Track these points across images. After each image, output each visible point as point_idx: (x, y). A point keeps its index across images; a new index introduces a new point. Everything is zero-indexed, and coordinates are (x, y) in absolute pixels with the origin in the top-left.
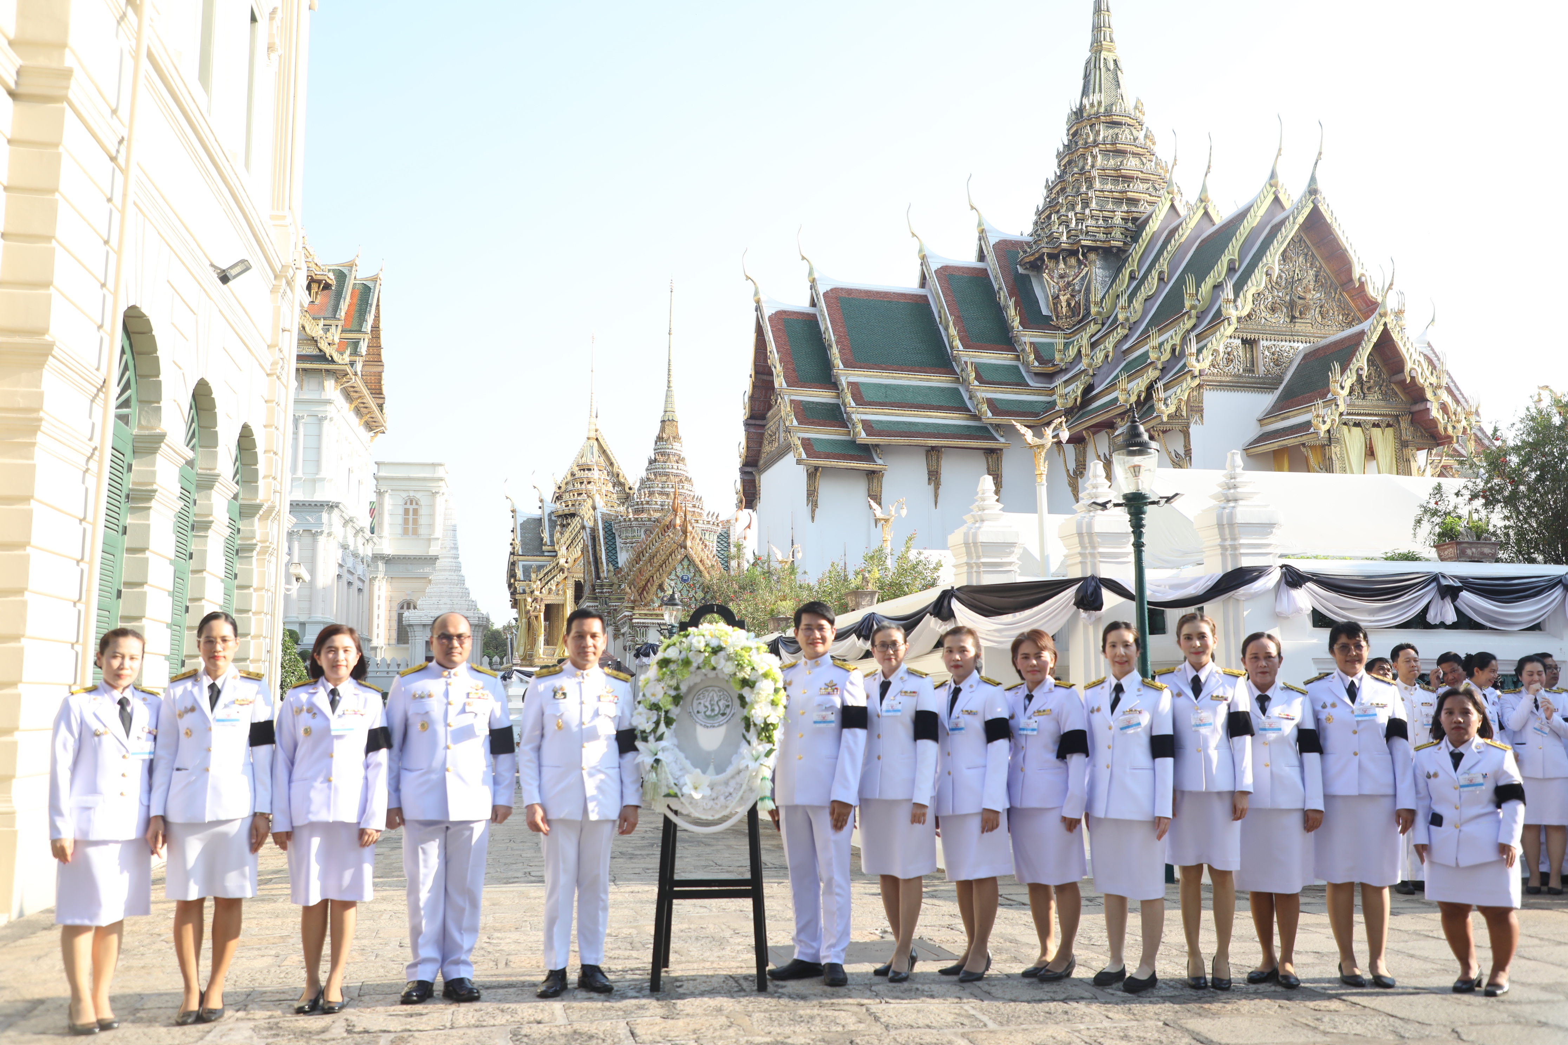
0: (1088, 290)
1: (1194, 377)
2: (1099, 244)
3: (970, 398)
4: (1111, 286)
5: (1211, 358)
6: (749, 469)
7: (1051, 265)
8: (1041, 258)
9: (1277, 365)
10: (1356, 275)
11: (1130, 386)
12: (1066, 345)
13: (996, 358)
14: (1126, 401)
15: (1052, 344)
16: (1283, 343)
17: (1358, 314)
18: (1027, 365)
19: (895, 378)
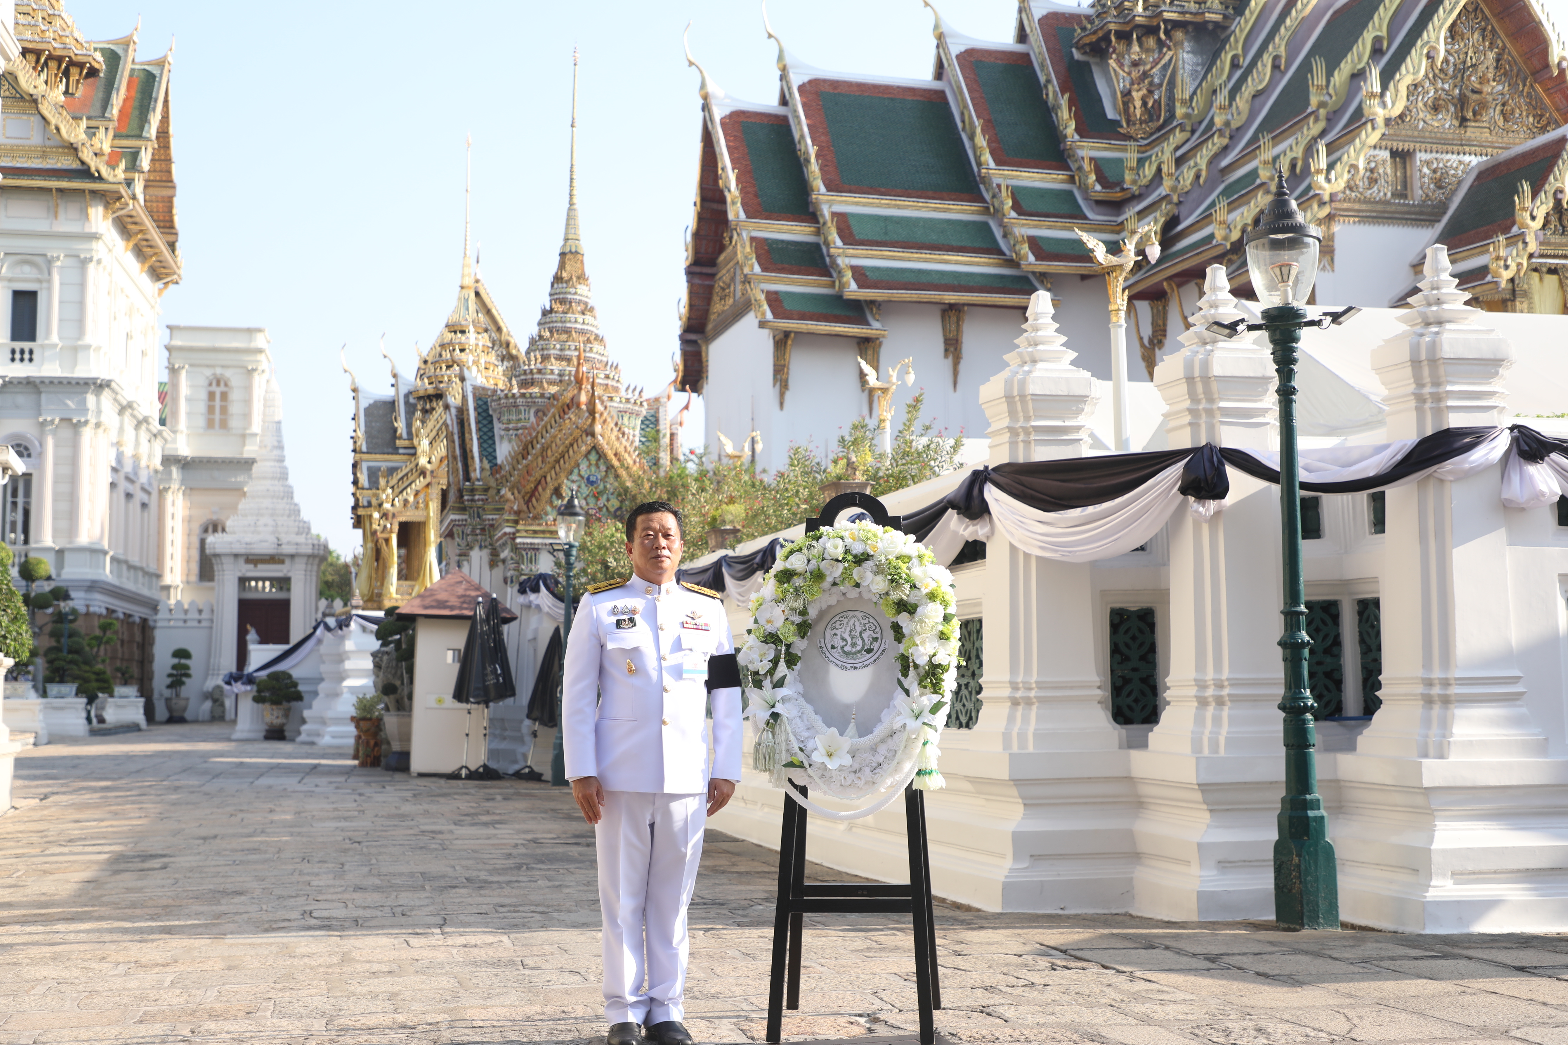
0: (1172, 83)
1: (1322, 204)
2: (1188, 17)
3: (1005, 236)
4: (1205, 77)
5: (1346, 176)
6: (692, 337)
7: (1121, 47)
8: (1106, 38)
9: (1440, 187)
10: (1554, 59)
11: (1231, 217)
12: (1141, 162)
13: (1042, 181)
14: (1226, 238)
15: (1120, 161)
16: (1449, 156)
17: (1556, 115)
18: (1084, 189)
19: (898, 207)
